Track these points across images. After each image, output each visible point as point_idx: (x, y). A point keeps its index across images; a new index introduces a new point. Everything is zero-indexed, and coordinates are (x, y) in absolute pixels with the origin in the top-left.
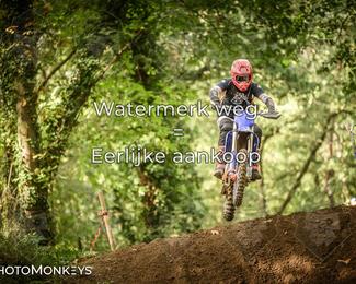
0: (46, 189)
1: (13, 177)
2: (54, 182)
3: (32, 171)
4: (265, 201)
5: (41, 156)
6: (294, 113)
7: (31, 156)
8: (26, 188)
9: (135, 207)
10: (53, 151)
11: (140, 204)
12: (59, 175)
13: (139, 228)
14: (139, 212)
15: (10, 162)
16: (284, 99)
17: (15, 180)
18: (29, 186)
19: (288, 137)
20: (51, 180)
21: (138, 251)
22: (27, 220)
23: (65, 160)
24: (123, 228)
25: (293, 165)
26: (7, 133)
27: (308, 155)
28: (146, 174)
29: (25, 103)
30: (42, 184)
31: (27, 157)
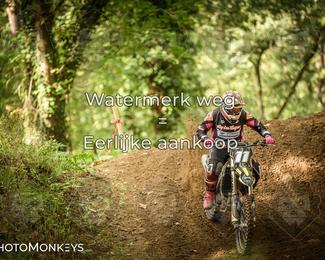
0: (64, 101)
1: (33, 89)
2: (70, 94)
3: (51, 84)
4: (263, 107)
5: (58, 70)
6: (288, 27)
7: (49, 70)
8: (45, 99)
9: (145, 115)
10: (70, 65)
11: (149, 112)
12: (76, 88)
13: (149, 134)
14: (148, 119)
15: (30, 76)
16: (279, 15)
17: (35, 93)
18: (48, 97)
19: (282, 48)
20: (68, 92)
21: (149, 155)
22: (47, 129)
23: (80, 73)
24: (135, 133)
25: (288, 74)
26: (27, 50)
27: (302, 65)
28: (154, 85)
29: (43, 22)
30: (60, 96)
31: (45, 71)
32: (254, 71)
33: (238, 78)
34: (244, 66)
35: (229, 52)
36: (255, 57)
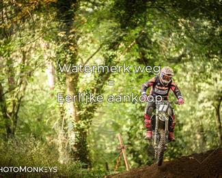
0: (85, 133)
1: (65, 126)
2: (90, 128)
3: (76, 122)
5: (82, 112)
7: (76, 112)
8: (73, 133)
9: (141, 143)
10: (89, 109)
12: (93, 124)
13: (144, 156)
14: (143, 146)
15: (62, 116)
17: (66, 128)
18: (75, 131)
20: (88, 127)
21: (144, 171)
22: (74, 153)
23: (96, 114)
24: (134, 156)
29: (71, 80)
30: (83, 129)
31: (73, 113)
32: (215, 112)
33: (205, 117)
34: (209, 109)
35: (199, 100)
36: (216, 102)
